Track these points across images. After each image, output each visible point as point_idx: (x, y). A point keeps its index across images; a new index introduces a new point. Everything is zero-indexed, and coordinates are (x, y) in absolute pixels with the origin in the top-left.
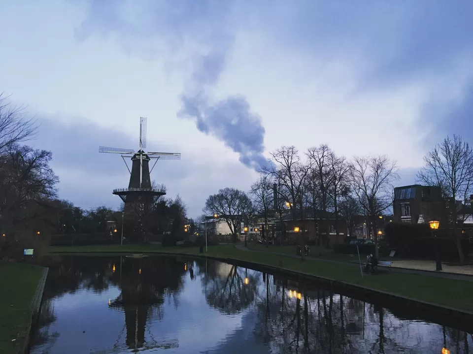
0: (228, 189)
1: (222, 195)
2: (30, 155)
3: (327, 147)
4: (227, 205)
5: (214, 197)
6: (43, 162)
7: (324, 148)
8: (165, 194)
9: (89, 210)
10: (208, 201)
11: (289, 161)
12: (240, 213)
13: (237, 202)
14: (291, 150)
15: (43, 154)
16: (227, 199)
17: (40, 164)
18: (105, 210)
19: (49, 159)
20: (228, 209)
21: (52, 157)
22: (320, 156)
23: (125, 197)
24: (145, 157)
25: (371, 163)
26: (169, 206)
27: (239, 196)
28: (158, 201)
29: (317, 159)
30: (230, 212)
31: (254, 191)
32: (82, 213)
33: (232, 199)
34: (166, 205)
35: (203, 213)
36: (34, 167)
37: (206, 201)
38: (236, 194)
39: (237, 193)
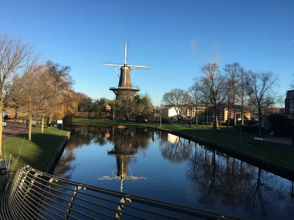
0: (176, 89)
1: (173, 93)
2: (59, 69)
3: (238, 64)
4: (175, 99)
5: (168, 94)
6: (67, 72)
7: (236, 65)
8: (139, 91)
9: (96, 99)
10: (164, 96)
11: (212, 73)
12: (184, 104)
13: (182, 97)
14: (214, 66)
15: (66, 68)
16: (176, 95)
17: (66, 74)
18: (104, 99)
19: (70, 71)
20: (177, 101)
21: (71, 69)
22: (233, 70)
23: (116, 92)
24: (128, 68)
25: (261, 76)
26: (141, 98)
27: (183, 93)
28: (135, 95)
29: (231, 72)
30: (177, 103)
31: (190, 91)
32: (92, 101)
33: (179, 95)
34: (140, 97)
35: (161, 103)
36: (62, 75)
37: (163, 96)
38: (181, 93)
39: (182, 91)
